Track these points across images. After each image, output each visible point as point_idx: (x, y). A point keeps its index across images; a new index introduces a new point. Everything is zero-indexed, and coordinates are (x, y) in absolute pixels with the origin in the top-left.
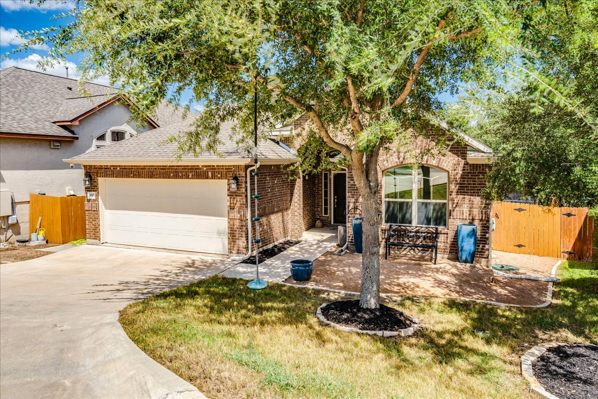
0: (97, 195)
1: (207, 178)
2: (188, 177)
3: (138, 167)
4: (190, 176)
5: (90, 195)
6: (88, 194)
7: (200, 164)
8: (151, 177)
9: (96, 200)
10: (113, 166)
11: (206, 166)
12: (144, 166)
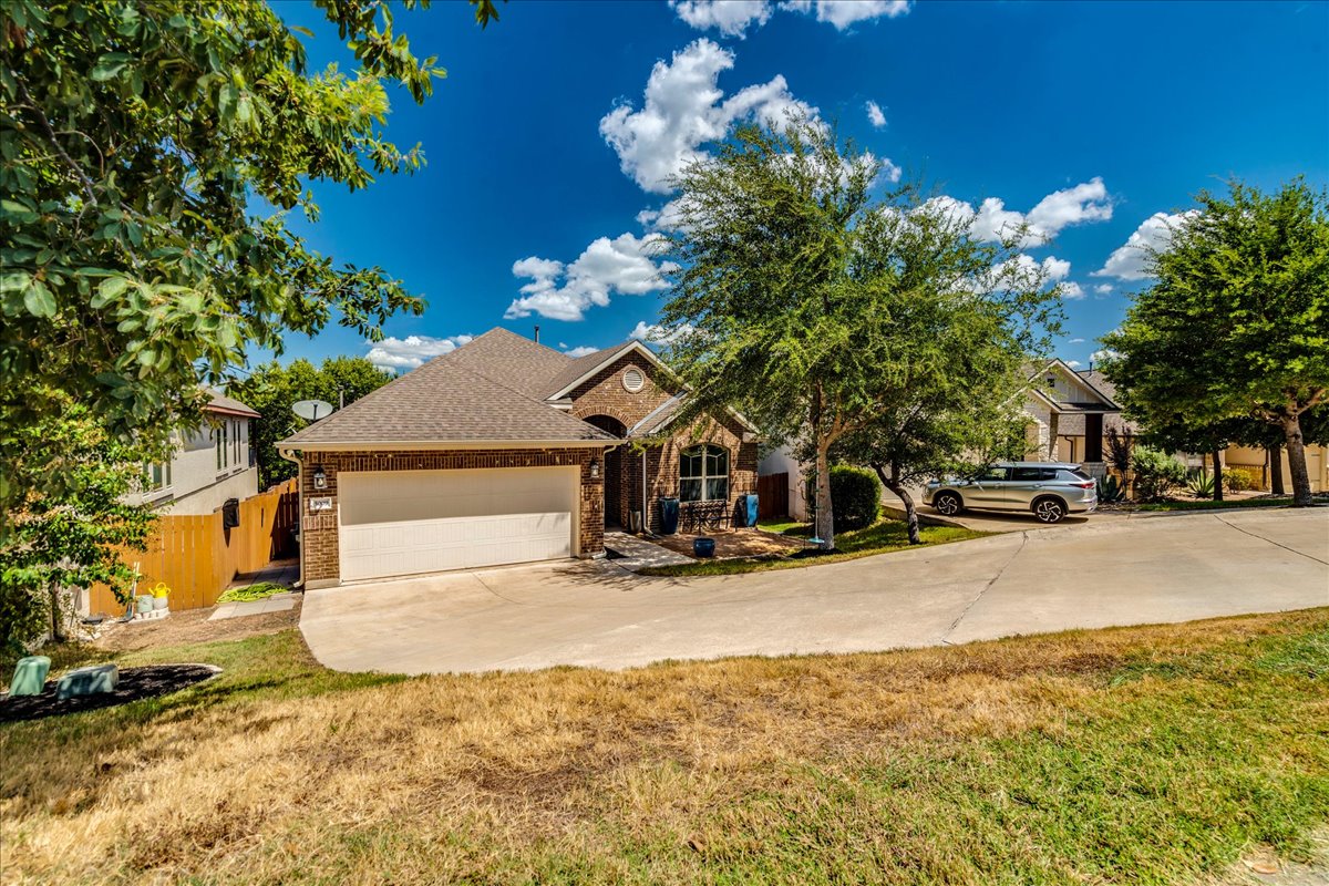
0: (335, 503)
1: (554, 464)
2: (524, 464)
3: (433, 453)
4: (528, 463)
5: (316, 503)
6: (312, 503)
7: (544, 447)
8: (460, 467)
9: (334, 510)
10: (377, 452)
11: (551, 450)
12: (446, 451)
